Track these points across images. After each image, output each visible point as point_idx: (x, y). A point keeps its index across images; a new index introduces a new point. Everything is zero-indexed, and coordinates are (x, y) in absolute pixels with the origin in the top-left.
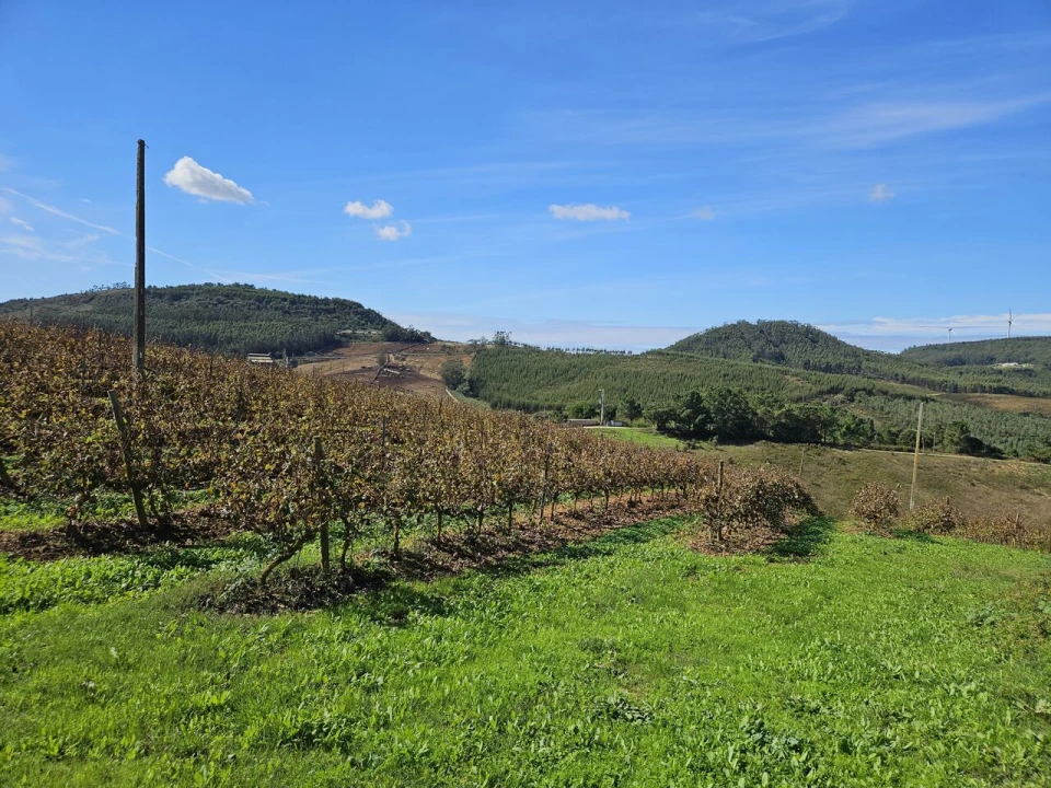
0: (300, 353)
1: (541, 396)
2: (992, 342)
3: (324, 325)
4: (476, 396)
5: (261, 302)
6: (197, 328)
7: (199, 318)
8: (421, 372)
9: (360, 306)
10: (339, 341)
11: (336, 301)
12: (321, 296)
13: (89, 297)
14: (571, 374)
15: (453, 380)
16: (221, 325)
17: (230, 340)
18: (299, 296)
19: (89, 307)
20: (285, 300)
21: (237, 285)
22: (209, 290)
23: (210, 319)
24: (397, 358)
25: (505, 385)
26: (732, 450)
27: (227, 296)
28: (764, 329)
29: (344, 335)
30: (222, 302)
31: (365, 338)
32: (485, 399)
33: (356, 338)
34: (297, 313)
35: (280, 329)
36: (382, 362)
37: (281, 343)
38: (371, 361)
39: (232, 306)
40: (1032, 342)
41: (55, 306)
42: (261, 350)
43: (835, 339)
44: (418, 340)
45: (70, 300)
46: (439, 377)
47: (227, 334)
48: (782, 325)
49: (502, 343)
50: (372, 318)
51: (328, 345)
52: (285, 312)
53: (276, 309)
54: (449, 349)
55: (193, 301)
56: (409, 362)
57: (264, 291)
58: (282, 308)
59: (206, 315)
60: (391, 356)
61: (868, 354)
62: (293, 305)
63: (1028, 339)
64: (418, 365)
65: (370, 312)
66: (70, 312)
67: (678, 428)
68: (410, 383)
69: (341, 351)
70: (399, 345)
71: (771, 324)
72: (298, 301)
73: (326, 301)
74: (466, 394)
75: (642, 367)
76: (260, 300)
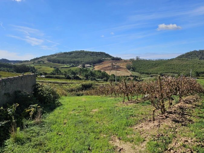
0: (95, 64)
1: (151, 70)
3: (99, 58)
4: (134, 71)
6: (76, 60)
7: (75, 58)
8: (121, 66)
9: (105, 53)
10: (102, 61)
11: (100, 52)
12: (97, 52)
13: (55, 55)
15: (129, 68)
16: (79, 59)
17: (81, 62)
19: (56, 57)
20: (90, 53)
21: (81, 51)
22: (76, 52)
23: (77, 58)
24: (115, 64)
27: (80, 53)
28: (201, 52)
29: (103, 59)
31: (107, 60)
32: (137, 72)
33: (105, 60)
34: (93, 55)
35: (91, 59)
36: (112, 64)
37: (91, 62)
38: (110, 64)
39: (81, 55)
41: (50, 57)
42: (88, 63)
44: (118, 59)
45: (52, 56)
46: (125, 67)
47: (81, 60)
49: (138, 59)
50: (107, 55)
51: (100, 62)
52: (91, 55)
53: (89, 55)
54: (126, 61)
56: (118, 64)
57: (86, 51)
59: (76, 57)
66: (53, 58)
68: (119, 69)
69: (103, 63)
70: (114, 61)
72: (93, 53)
73: (98, 53)
74: (132, 71)
76: (86, 53)
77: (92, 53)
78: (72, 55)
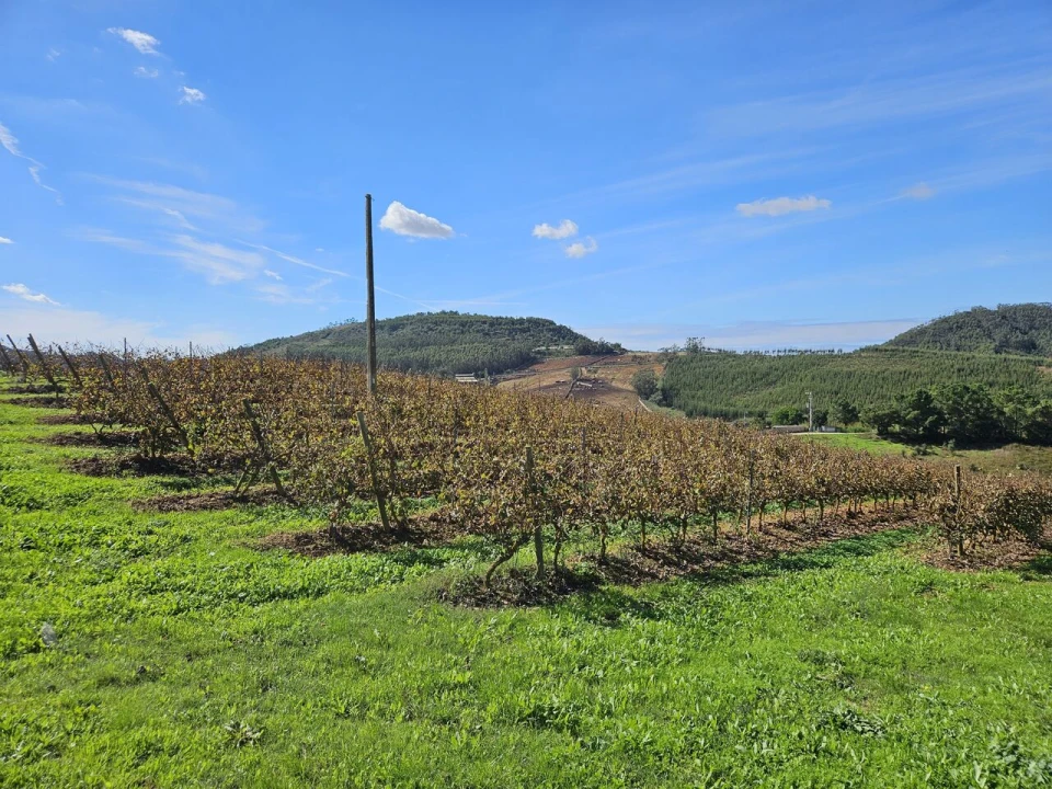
0: (500, 372)
1: (740, 402)
3: (519, 344)
4: (669, 405)
5: (463, 326)
6: (412, 354)
7: (414, 345)
8: (613, 384)
9: (552, 323)
10: (535, 358)
11: (530, 320)
12: (516, 316)
13: (326, 333)
14: (772, 378)
15: (645, 390)
16: (431, 350)
17: (439, 363)
18: (497, 318)
19: (327, 342)
20: (485, 323)
21: (444, 312)
22: (422, 319)
23: (422, 346)
24: (589, 371)
25: (700, 393)
26: (974, 455)
27: (436, 323)
28: (1006, 315)
29: (539, 352)
30: (431, 329)
31: (558, 353)
32: (680, 407)
33: (550, 354)
34: (495, 334)
35: (482, 350)
36: (575, 375)
37: (483, 363)
38: (564, 376)
39: (440, 332)
41: (300, 343)
42: (466, 371)
44: (608, 352)
45: (312, 336)
46: (631, 388)
47: (437, 357)
48: (1031, 308)
49: (694, 350)
50: (563, 333)
51: (525, 362)
52: (486, 334)
53: (478, 331)
54: (639, 359)
55: (407, 331)
56: (601, 374)
57: (467, 316)
58: (483, 330)
59: (419, 341)
60: (583, 369)
62: (491, 327)
64: (611, 377)
65: (561, 328)
66: (312, 347)
67: (904, 432)
68: (603, 394)
69: (536, 367)
70: (590, 358)
71: (1015, 309)
72: (496, 323)
73: (521, 321)
74: (659, 403)
75: (855, 366)
76: (463, 324)
77: (492, 325)
78: (400, 332)
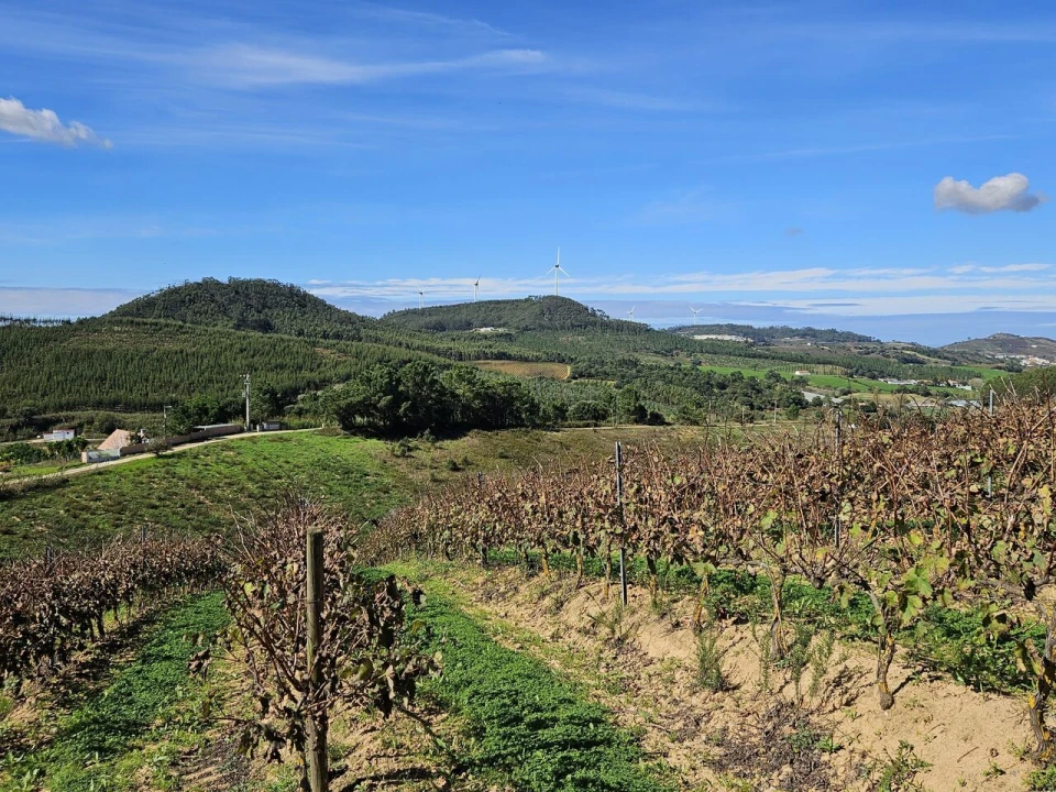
2: (467, 306)
40: (502, 306)
43: (322, 302)
48: (261, 284)
61: (363, 319)
63: (498, 302)
